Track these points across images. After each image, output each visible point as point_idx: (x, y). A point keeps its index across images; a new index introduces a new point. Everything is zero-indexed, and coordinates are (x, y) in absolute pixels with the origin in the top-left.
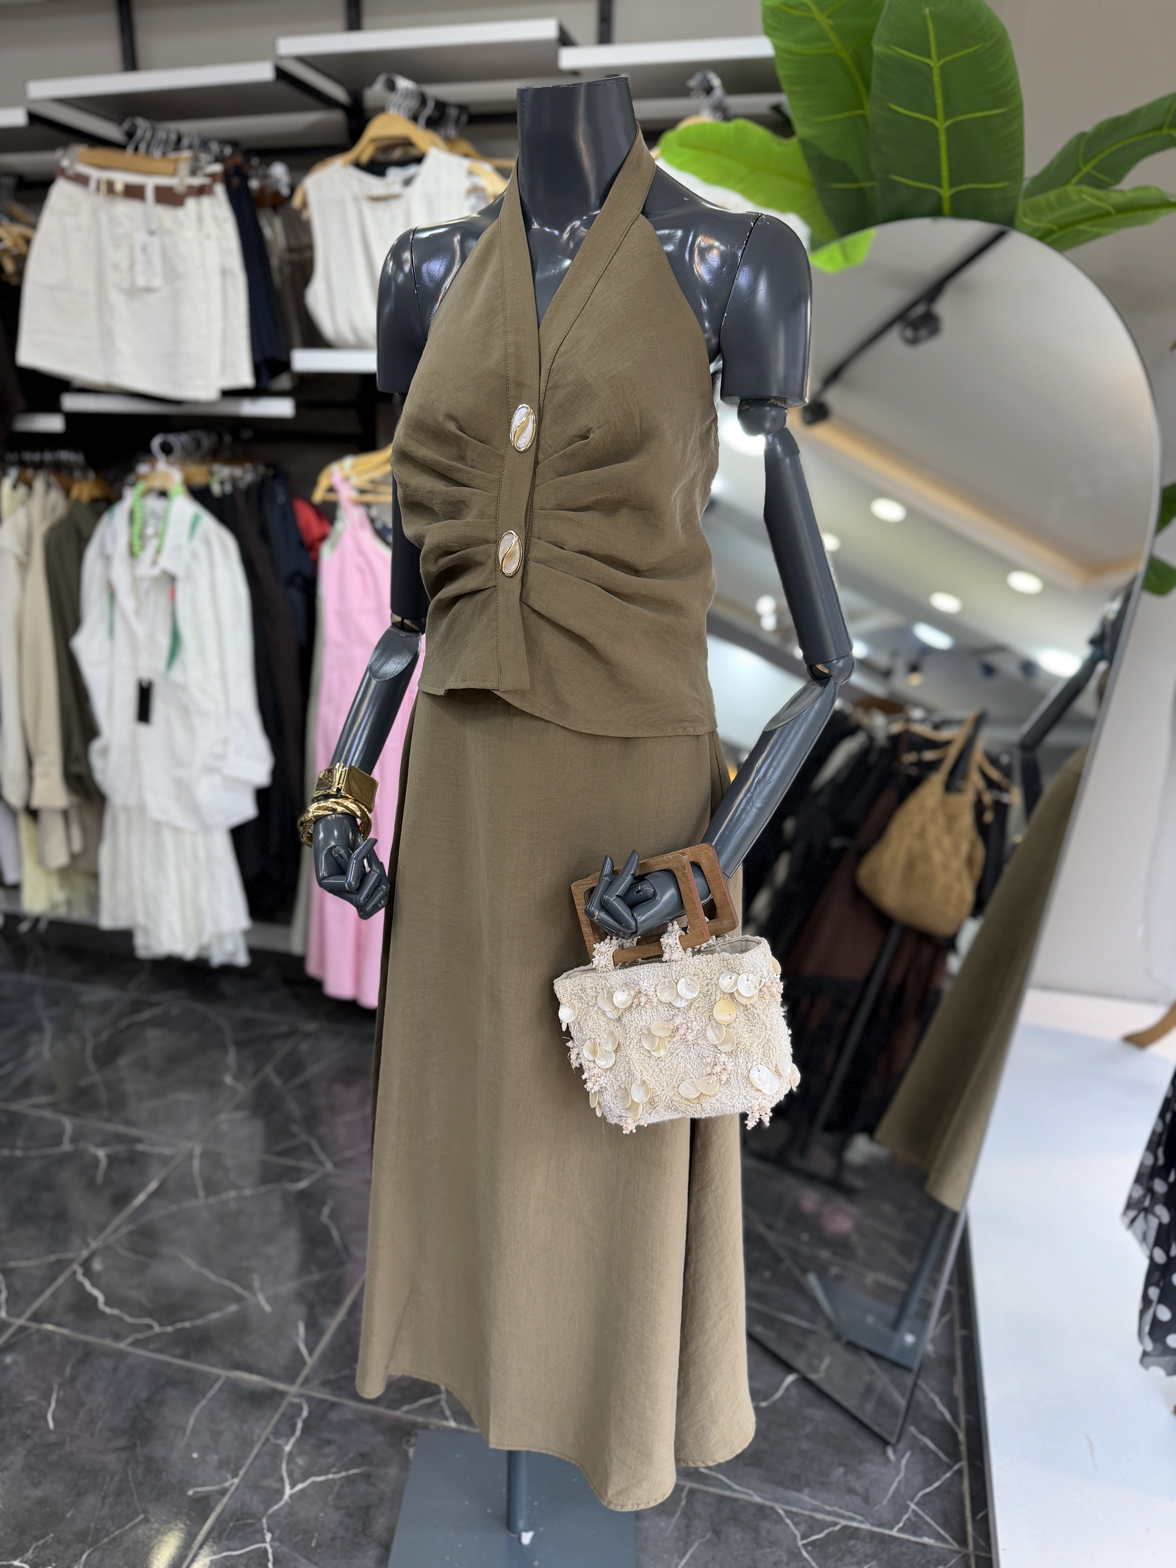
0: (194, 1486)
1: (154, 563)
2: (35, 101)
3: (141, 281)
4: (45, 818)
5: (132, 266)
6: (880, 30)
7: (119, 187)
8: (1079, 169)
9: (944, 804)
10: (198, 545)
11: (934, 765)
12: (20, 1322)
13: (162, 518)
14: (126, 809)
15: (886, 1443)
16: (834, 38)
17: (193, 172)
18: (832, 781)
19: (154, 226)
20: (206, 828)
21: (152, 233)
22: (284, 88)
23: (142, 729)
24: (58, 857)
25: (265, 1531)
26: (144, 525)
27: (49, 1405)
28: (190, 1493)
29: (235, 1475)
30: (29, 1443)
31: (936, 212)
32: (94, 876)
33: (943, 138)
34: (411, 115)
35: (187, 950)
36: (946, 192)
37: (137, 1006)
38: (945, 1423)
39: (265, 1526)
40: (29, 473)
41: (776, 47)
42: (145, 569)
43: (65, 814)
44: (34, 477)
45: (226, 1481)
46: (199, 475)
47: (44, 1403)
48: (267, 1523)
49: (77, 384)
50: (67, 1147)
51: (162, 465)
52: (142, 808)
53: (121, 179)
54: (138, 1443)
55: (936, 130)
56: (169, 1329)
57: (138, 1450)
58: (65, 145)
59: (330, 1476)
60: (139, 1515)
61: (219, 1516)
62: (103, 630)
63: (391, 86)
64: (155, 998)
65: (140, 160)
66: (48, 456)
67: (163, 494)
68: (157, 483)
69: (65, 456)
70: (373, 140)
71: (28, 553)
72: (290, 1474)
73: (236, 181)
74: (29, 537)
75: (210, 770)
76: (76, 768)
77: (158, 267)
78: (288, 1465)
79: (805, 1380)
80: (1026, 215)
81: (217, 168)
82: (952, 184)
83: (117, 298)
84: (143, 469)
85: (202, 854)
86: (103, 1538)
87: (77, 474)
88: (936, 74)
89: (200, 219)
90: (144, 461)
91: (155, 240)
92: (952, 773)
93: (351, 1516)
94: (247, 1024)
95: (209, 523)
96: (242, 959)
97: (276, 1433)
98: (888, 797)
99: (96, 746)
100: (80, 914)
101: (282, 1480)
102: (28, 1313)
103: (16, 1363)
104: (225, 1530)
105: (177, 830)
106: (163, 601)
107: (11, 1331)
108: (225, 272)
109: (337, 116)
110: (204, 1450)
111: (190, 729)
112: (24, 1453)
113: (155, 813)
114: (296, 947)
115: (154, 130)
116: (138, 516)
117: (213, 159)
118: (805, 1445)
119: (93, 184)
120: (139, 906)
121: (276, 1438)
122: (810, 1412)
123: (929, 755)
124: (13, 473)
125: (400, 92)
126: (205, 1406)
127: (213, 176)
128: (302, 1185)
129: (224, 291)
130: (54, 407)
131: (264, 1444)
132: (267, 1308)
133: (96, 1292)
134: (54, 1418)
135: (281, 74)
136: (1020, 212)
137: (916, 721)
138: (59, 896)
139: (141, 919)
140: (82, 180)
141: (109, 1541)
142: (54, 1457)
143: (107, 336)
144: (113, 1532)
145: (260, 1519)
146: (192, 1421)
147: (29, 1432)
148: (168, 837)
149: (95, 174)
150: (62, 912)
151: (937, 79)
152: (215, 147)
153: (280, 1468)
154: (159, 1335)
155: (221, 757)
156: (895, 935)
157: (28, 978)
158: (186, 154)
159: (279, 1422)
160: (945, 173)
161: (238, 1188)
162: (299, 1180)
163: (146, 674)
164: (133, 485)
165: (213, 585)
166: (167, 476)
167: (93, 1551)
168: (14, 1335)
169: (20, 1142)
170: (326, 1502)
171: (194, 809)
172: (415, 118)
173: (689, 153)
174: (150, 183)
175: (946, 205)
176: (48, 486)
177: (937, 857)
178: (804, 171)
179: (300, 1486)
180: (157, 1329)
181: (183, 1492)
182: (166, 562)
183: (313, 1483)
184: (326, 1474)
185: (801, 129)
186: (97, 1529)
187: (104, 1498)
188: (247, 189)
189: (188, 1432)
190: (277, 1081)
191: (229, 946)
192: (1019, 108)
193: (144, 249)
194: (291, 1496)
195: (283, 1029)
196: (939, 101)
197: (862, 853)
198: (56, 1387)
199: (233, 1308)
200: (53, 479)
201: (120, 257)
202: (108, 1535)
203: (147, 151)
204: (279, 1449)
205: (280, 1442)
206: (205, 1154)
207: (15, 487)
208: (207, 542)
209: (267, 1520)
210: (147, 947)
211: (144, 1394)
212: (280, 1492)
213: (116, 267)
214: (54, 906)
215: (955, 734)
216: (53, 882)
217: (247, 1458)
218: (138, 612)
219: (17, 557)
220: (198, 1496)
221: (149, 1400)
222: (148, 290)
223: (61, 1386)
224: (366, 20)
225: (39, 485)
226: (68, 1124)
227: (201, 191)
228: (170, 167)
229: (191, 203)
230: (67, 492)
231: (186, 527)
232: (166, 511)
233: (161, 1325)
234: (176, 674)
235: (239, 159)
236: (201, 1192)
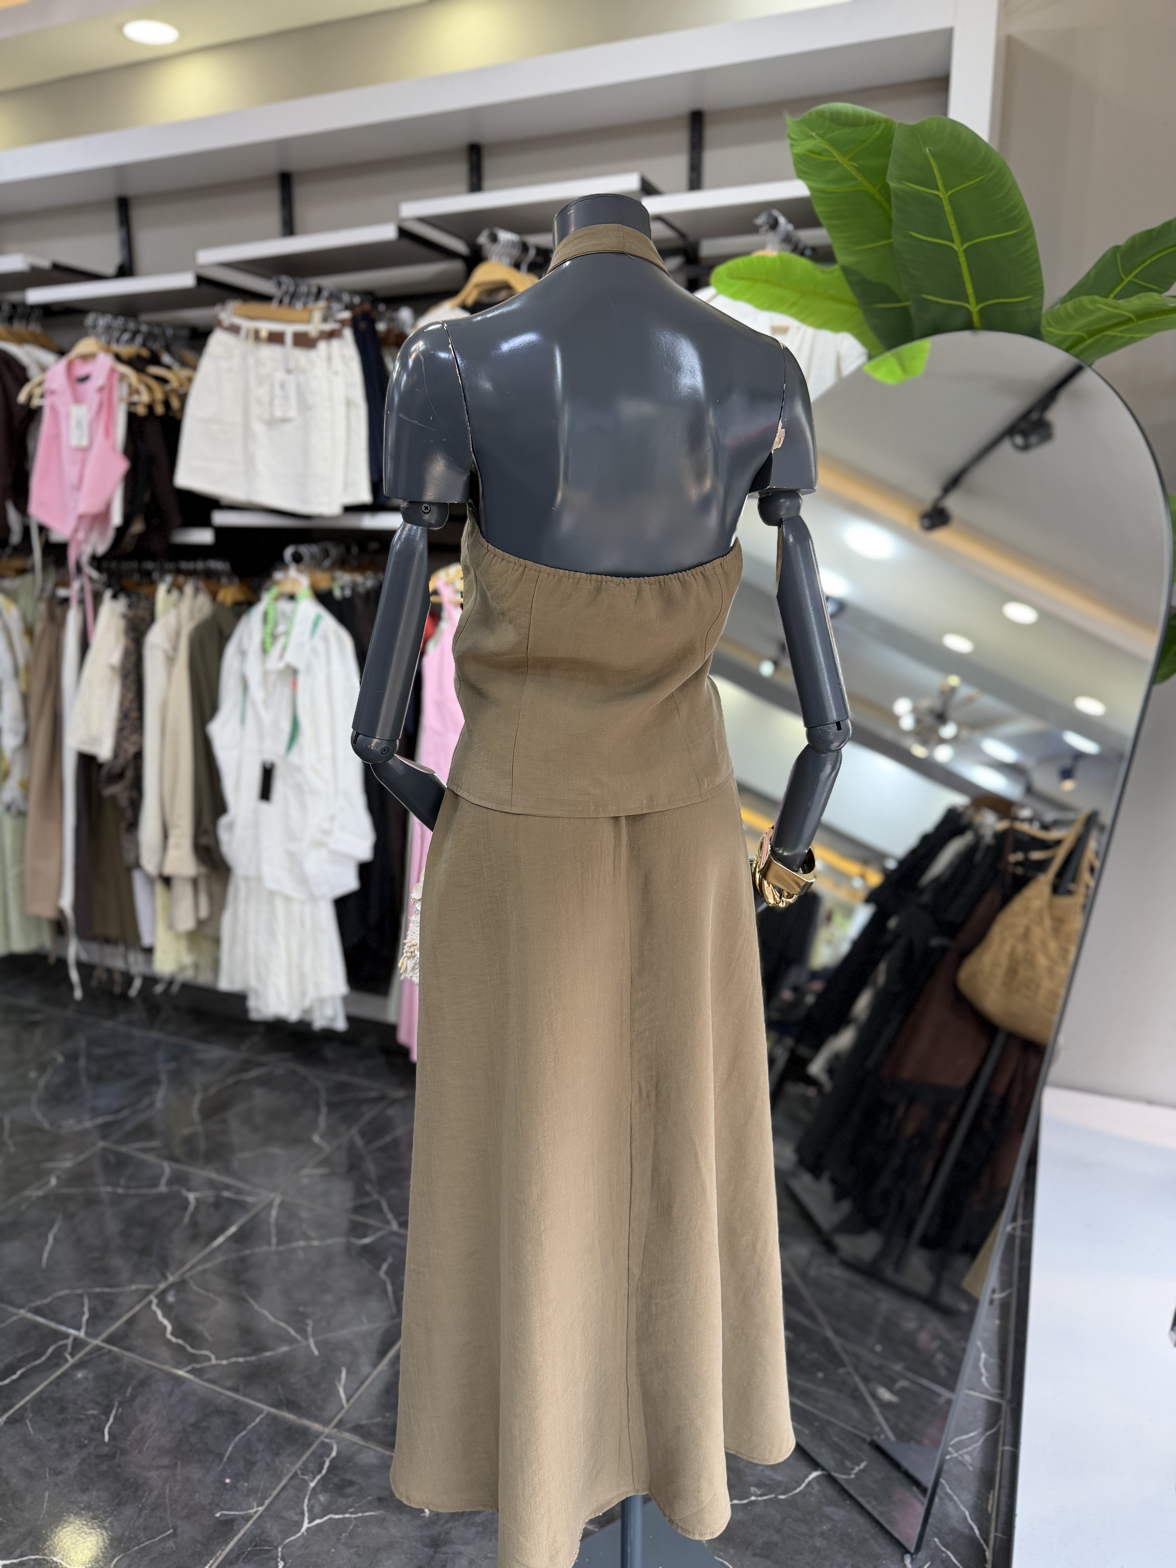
0: (223, 1510)
1: (282, 656)
2: (203, 266)
3: (278, 413)
4: (177, 886)
5: (271, 401)
6: (891, 169)
7: (264, 334)
8: (1122, 280)
9: (1051, 906)
10: (318, 642)
11: (1042, 866)
12: (97, 1342)
13: (289, 618)
14: (247, 879)
15: (907, 1551)
16: (860, 178)
17: (325, 319)
18: (937, 880)
19: (292, 366)
20: (313, 899)
21: (289, 371)
22: (406, 244)
23: (264, 806)
24: (186, 921)
25: (279, 1560)
26: (276, 625)
27: (108, 1420)
28: (218, 1515)
29: (260, 1504)
30: (85, 1452)
31: (968, 326)
32: (217, 941)
33: (962, 260)
34: (513, 262)
35: (293, 1015)
36: (974, 308)
37: (246, 1065)
38: (973, 1538)
39: (280, 1554)
40: (181, 579)
41: (811, 188)
42: (274, 663)
43: (195, 882)
44: (185, 583)
45: (253, 1508)
46: (324, 581)
47: (103, 1417)
48: (282, 1552)
49: (225, 502)
50: (163, 1188)
51: (293, 572)
52: (259, 879)
53: (265, 327)
54: (179, 1463)
55: (956, 253)
56: (225, 1362)
57: (179, 1470)
58: (222, 301)
59: (347, 1515)
60: (169, 1529)
61: (240, 1539)
62: (236, 717)
63: (494, 239)
64: (263, 1059)
65: (284, 312)
66: (200, 565)
67: (292, 597)
68: (287, 588)
69: (217, 565)
70: (477, 285)
71: (175, 649)
72: (311, 1509)
73: (363, 325)
74: (178, 634)
75: (319, 844)
76: (204, 840)
77: (293, 401)
78: (309, 1500)
79: (830, 1478)
80: (1050, 325)
81: (346, 315)
82: (978, 302)
83: (259, 428)
84: (278, 575)
85: (308, 923)
86: (134, 1547)
87: (224, 580)
88: (946, 204)
89: (329, 358)
90: (280, 569)
91: (291, 378)
92: (1061, 874)
93: (359, 1555)
94: (342, 1087)
95: (329, 623)
96: (341, 1025)
97: (305, 1470)
98: (992, 896)
99: (224, 821)
100: (204, 978)
101: (303, 1514)
102: (104, 1335)
103: (85, 1378)
104: (243, 1553)
105: (288, 899)
106: (287, 691)
107: (87, 1350)
108: (349, 403)
109: (457, 266)
110: (236, 1477)
111: (303, 806)
112: (79, 1460)
113: (270, 883)
114: (391, 1017)
115: (297, 285)
116: (271, 617)
117: (344, 307)
118: (819, 1543)
119: (243, 333)
120: (252, 969)
121: (303, 1474)
122: (829, 1510)
123: (1037, 855)
124: (169, 579)
125: (501, 243)
126: (244, 1436)
127: (343, 323)
128: (367, 1241)
129: (348, 419)
130: (205, 522)
131: (292, 1478)
132: (316, 1353)
133: (166, 1322)
134: (109, 1433)
135: (404, 233)
136: (1044, 322)
137: (1023, 820)
138: (187, 959)
139: (253, 982)
140: (235, 330)
141: (138, 1550)
142: (104, 1467)
143: (249, 460)
144: (143, 1543)
145: (276, 1548)
146: (230, 1449)
147: (86, 1442)
148: (280, 906)
149: (246, 325)
150: (189, 975)
151: (947, 208)
152: (346, 298)
153: (303, 1502)
154: (214, 1366)
155: (326, 833)
156: (1000, 1041)
157: (155, 1035)
158: (322, 304)
159: (308, 1459)
160: (970, 291)
161: (307, 1238)
162: (365, 1236)
163: (269, 757)
164: (268, 589)
165: (329, 678)
166: (296, 581)
167: (123, 1557)
168: (87, 1354)
169: (122, 1181)
170: (339, 1539)
171: (302, 880)
172: (517, 266)
173: (741, 283)
174: (289, 330)
175: (976, 319)
176: (197, 590)
177: (1042, 961)
178: (847, 293)
179: (318, 1521)
180: (214, 1361)
181: (211, 1513)
182: (291, 658)
183: (330, 1518)
184: (343, 1513)
185: (842, 258)
186: (130, 1538)
187: (141, 1510)
188: (374, 331)
189: (225, 1459)
190: (360, 1142)
191: (329, 1011)
192: (1030, 228)
193: (283, 386)
194: (308, 1529)
195: (373, 1094)
196: (953, 228)
197: (965, 953)
198: (116, 1404)
199: (284, 1349)
200: (201, 585)
201: (262, 393)
202: (138, 1545)
203: (290, 303)
204: (305, 1483)
205: (306, 1478)
206: (282, 1205)
207: (169, 591)
208: (326, 640)
209: (282, 1548)
210: (258, 1010)
211: (192, 1420)
212: (300, 1524)
213: (259, 402)
214: (182, 968)
215: (1067, 835)
216: (183, 945)
217: (275, 1488)
218: (265, 702)
219: (165, 652)
220: (223, 1518)
221: (195, 1425)
222: (285, 420)
223: (121, 1404)
224: (486, 183)
225: (189, 589)
226: (167, 1168)
227: (331, 335)
228: (305, 316)
229: (322, 345)
230: (214, 596)
231: (309, 626)
232: (293, 612)
233: (217, 1359)
234: (294, 757)
235: (367, 307)
236: (274, 1240)
